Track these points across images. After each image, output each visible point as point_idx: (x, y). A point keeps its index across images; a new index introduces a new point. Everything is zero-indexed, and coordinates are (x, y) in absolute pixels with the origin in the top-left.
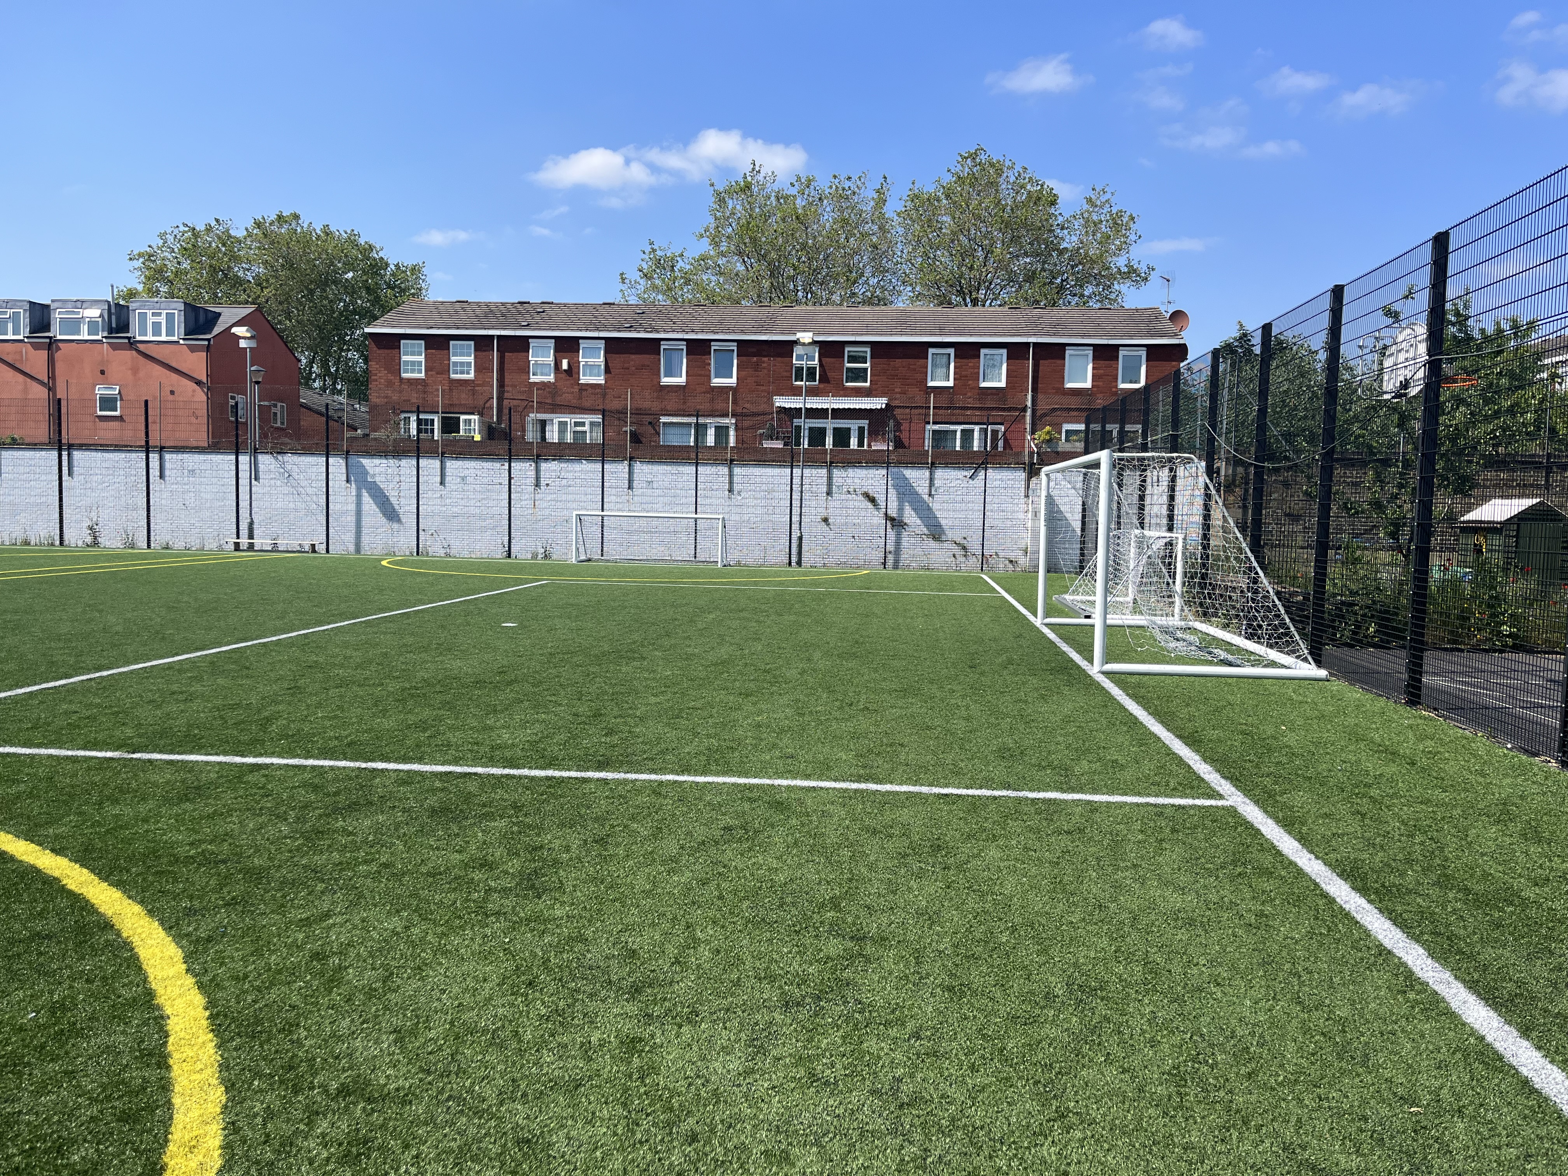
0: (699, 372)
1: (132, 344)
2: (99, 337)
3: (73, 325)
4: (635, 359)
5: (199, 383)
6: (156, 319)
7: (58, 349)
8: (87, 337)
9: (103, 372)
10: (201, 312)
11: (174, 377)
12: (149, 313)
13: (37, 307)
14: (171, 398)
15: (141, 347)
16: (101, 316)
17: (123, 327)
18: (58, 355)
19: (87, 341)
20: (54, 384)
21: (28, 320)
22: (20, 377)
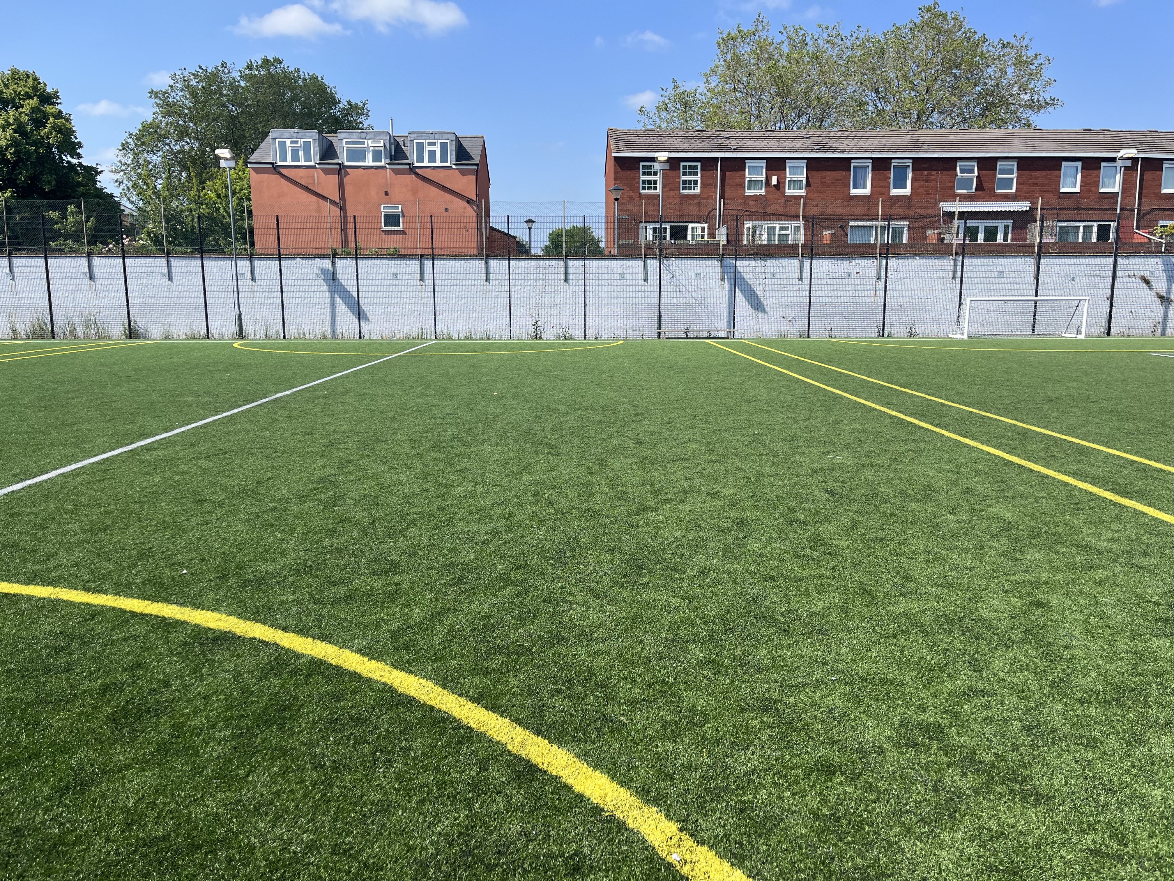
0: (881, 186)
1: (412, 170)
2: (383, 164)
3: (359, 156)
4: (830, 175)
5: (469, 201)
6: (432, 148)
7: (347, 174)
8: (371, 164)
9: (387, 194)
11: (448, 197)
12: (426, 142)
14: (446, 214)
15: (419, 171)
16: (384, 145)
17: (403, 154)
18: (346, 180)
19: (372, 167)
20: (344, 204)
21: (318, 149)
22: (314, 198)
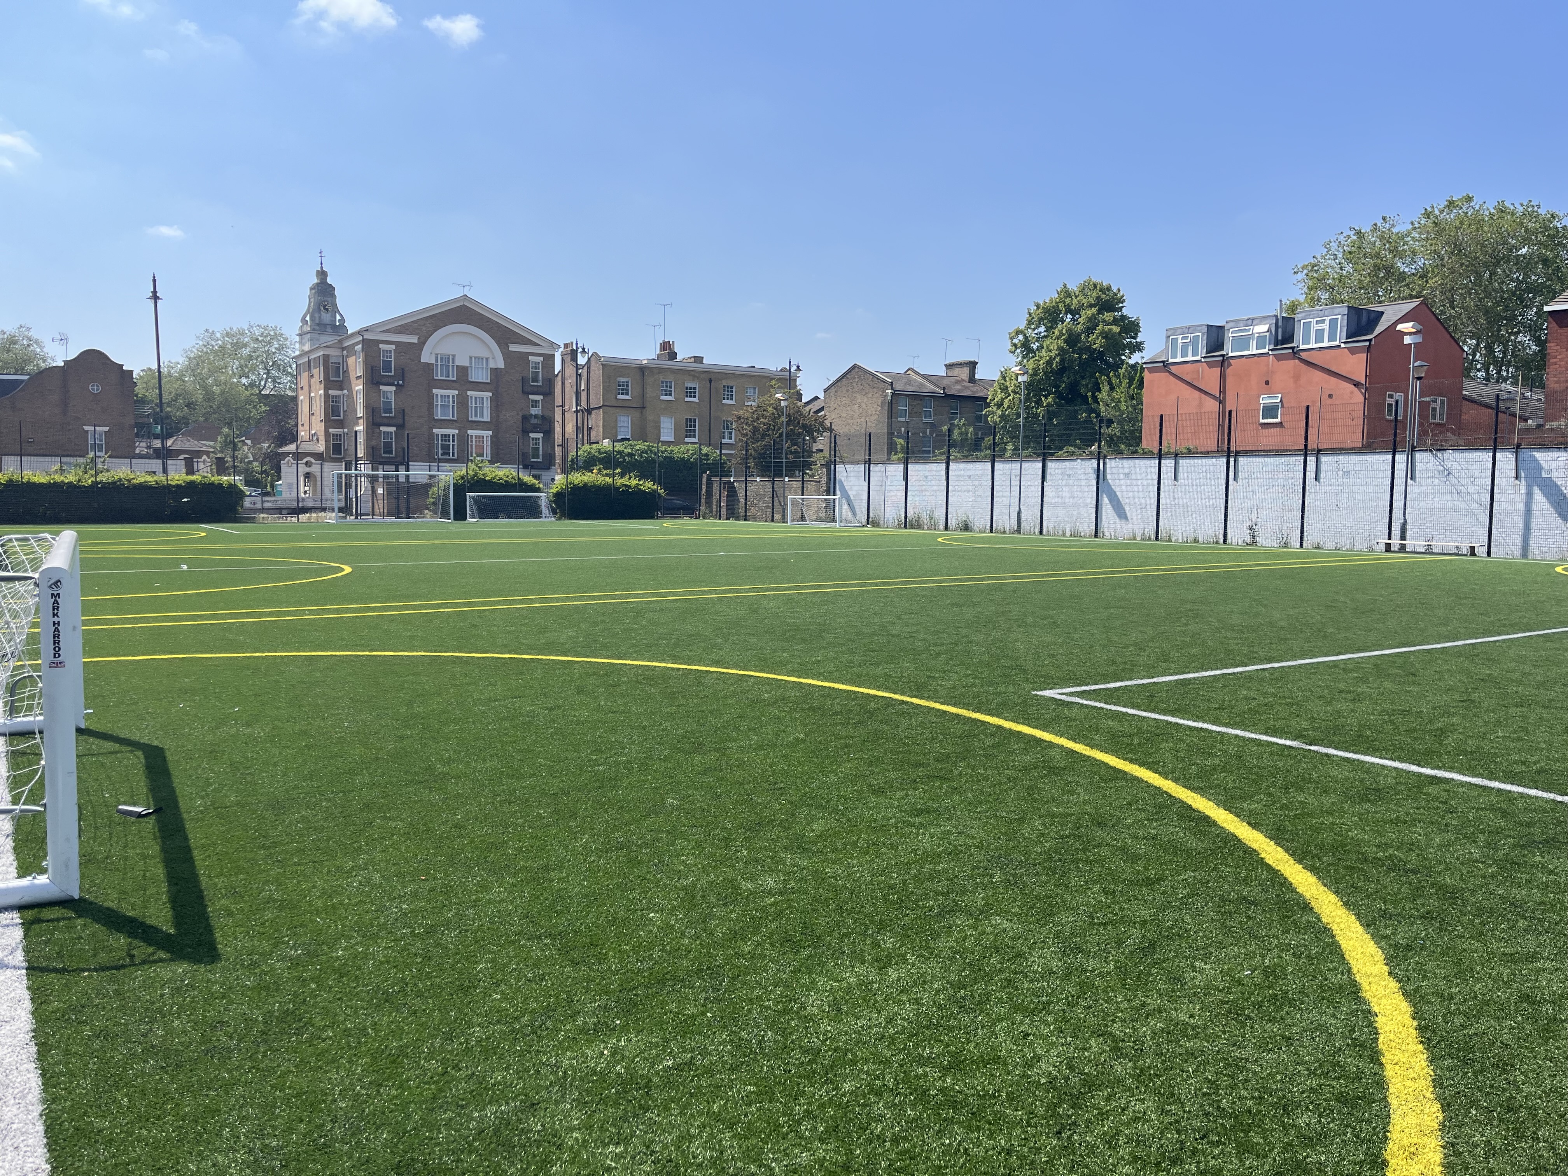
1: (1295, 353)
2: (1266, 351)
3: (1243, 343)
5: (1357, 384)
6: (1320, 326)
7: (1230, 365)
8: (1255, 352)
9: (1267, 383)
10: (1364, 313)
11: (1333, 380)
12: (1314, 321)
13: (1214, 329)
14: (1330, 401)
15: (1304, 355)
16: (1269, 330)
17: (1289, 337)
18: (1229, 371)
19: (1255, 355)
20: (1224, 398)
21: (1205, 342)
22: (1197, 393)
